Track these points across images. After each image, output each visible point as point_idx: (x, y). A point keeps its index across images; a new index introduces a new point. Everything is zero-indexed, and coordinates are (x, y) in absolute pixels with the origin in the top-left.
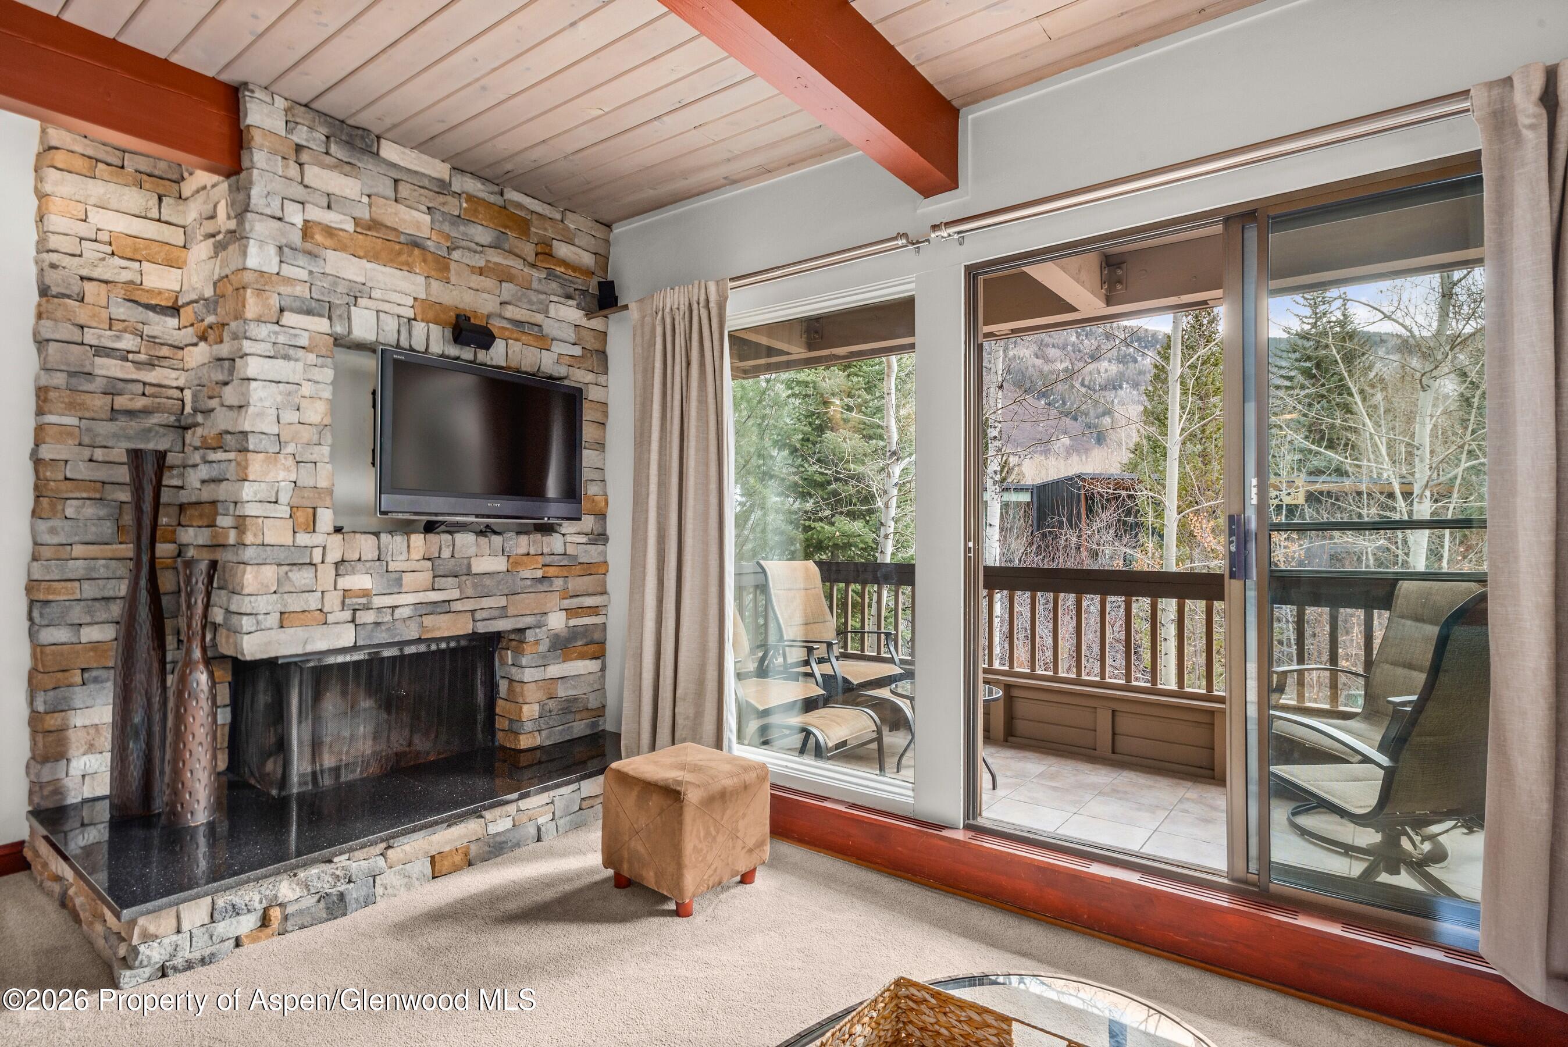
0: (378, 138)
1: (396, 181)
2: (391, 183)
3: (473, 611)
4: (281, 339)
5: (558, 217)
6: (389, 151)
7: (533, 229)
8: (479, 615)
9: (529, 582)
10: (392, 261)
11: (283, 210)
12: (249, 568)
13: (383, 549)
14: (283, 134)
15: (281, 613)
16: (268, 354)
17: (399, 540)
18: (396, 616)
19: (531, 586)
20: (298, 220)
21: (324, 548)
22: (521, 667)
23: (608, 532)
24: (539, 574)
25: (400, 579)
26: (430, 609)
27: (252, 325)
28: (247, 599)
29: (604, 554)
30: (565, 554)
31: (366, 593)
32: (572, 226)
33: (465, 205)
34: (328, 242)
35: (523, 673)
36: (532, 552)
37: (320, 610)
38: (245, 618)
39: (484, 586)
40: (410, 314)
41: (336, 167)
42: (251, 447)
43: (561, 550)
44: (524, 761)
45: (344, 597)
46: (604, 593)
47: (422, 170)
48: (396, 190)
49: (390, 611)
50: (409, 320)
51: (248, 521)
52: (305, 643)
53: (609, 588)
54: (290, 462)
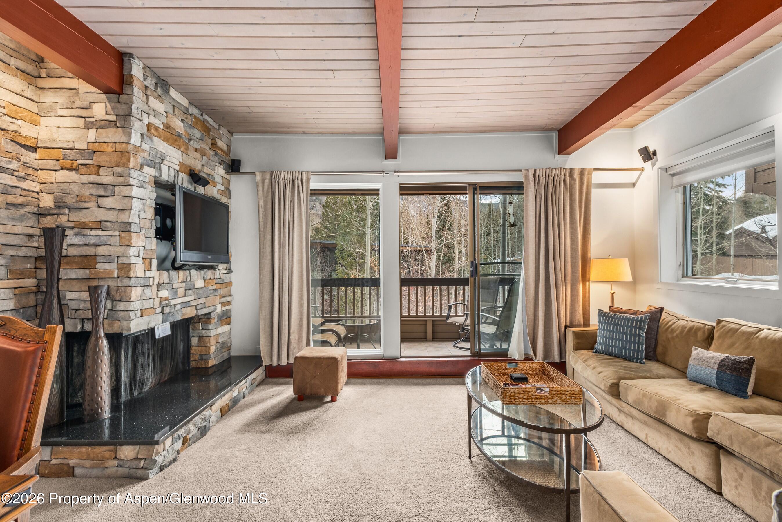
0: (169, 86)
1: (174, 106)
2: (171, 107)
3: (196, 306)
4: (142, 179)
5: (217, 128)
6: (173, 93)
7: (211, 133)
8: (198, 307)
9: (212, 291)
10: (173, 144)
11: (142, 117)
12: (133, 288)
13: (171, 278)
14: (142, 80)
15: (141, 310)
16: (137, 185)
17: (175, 273)
18: (176, 309)
19: (212, 293)
20: (146, 122)
21: (154, 278)
22: (209, 330)
23: (232, 268)
24: (214, 287)
25: (177, 292)
26: (185, 305)
27: (133, 171)
28: (132, 303)
29: (230, 278)
30: (220, 278)
31: (166, 299)
32: (221, 132)
33: (193, 120)
34: (156, 134)
35: (210, 332)
36: (212, 278)
37: (153, 308)
38: (130, 313)
39: (200, 294)
40: (178, 168)
41: (158, 98)
42: (132, 230)
43: (219, 277)
44: (211, 371)
45: (161, 301)
46: (230, 295)
47: (181, 102)
48: (174, 111)
49: (173, 306)
50: (178, 171)
51: (132, 266)
52: (149, 323)
53: (232, 293)
54: (143, 237)
